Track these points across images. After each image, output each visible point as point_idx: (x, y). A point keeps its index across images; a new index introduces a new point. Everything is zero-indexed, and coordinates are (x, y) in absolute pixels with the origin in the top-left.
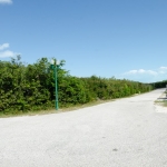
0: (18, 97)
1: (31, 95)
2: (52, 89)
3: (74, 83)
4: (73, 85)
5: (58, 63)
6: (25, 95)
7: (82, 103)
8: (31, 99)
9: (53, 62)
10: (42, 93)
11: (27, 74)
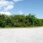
0: (24, 23)
1: (27, 23)
2: (32, 22)
3: (38, 20)
4: (38, 21)
5: (34, 15)
6: (25, 23)
7: (40, 26)
8: (27, 24)
9: (32, 15)
10: (29, 23)
11: (26, 18)
